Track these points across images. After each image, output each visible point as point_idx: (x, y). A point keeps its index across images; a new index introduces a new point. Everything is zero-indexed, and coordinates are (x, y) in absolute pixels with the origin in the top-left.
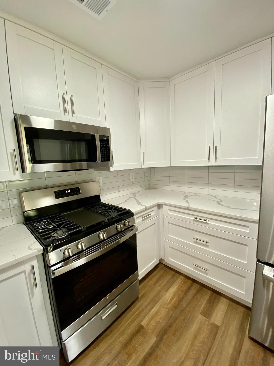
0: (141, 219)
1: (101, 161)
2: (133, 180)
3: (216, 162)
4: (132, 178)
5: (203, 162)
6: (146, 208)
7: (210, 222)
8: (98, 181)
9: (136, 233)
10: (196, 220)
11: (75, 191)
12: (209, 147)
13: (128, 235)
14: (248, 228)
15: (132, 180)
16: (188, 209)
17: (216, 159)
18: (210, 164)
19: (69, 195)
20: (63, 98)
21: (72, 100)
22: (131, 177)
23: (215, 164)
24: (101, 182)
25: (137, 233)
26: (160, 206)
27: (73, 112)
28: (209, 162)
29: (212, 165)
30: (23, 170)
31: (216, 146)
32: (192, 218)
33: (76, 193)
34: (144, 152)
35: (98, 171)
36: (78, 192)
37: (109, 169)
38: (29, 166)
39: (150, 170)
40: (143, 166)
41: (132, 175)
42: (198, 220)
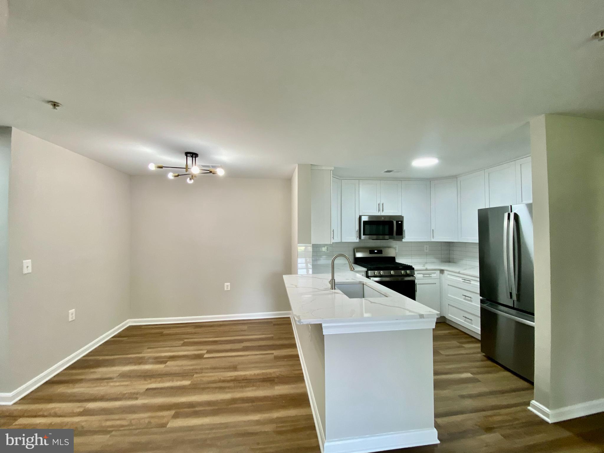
0: (421, 276)
1: (396, 235)
2: (427, 251)
6: (426, 268)
7: (472, 282)
8: (395, 248)
9: (415, 280)
11: (380, 252)
16: (459, 273)
19: (376, 253)
20: (379, 204)
21: (383, 204)
22: (425, 248)
24: (397, 249)
26: (442, 271)
27: (383, 210)
30: (360, 238)
32: (461, 280)
34: (433, 230)
35: (394, 241)
37: (402, 241)
38: (363, 237)
39: (449, 245)
40: (433, 240)
41: (426, 248)
42: (466, 281)
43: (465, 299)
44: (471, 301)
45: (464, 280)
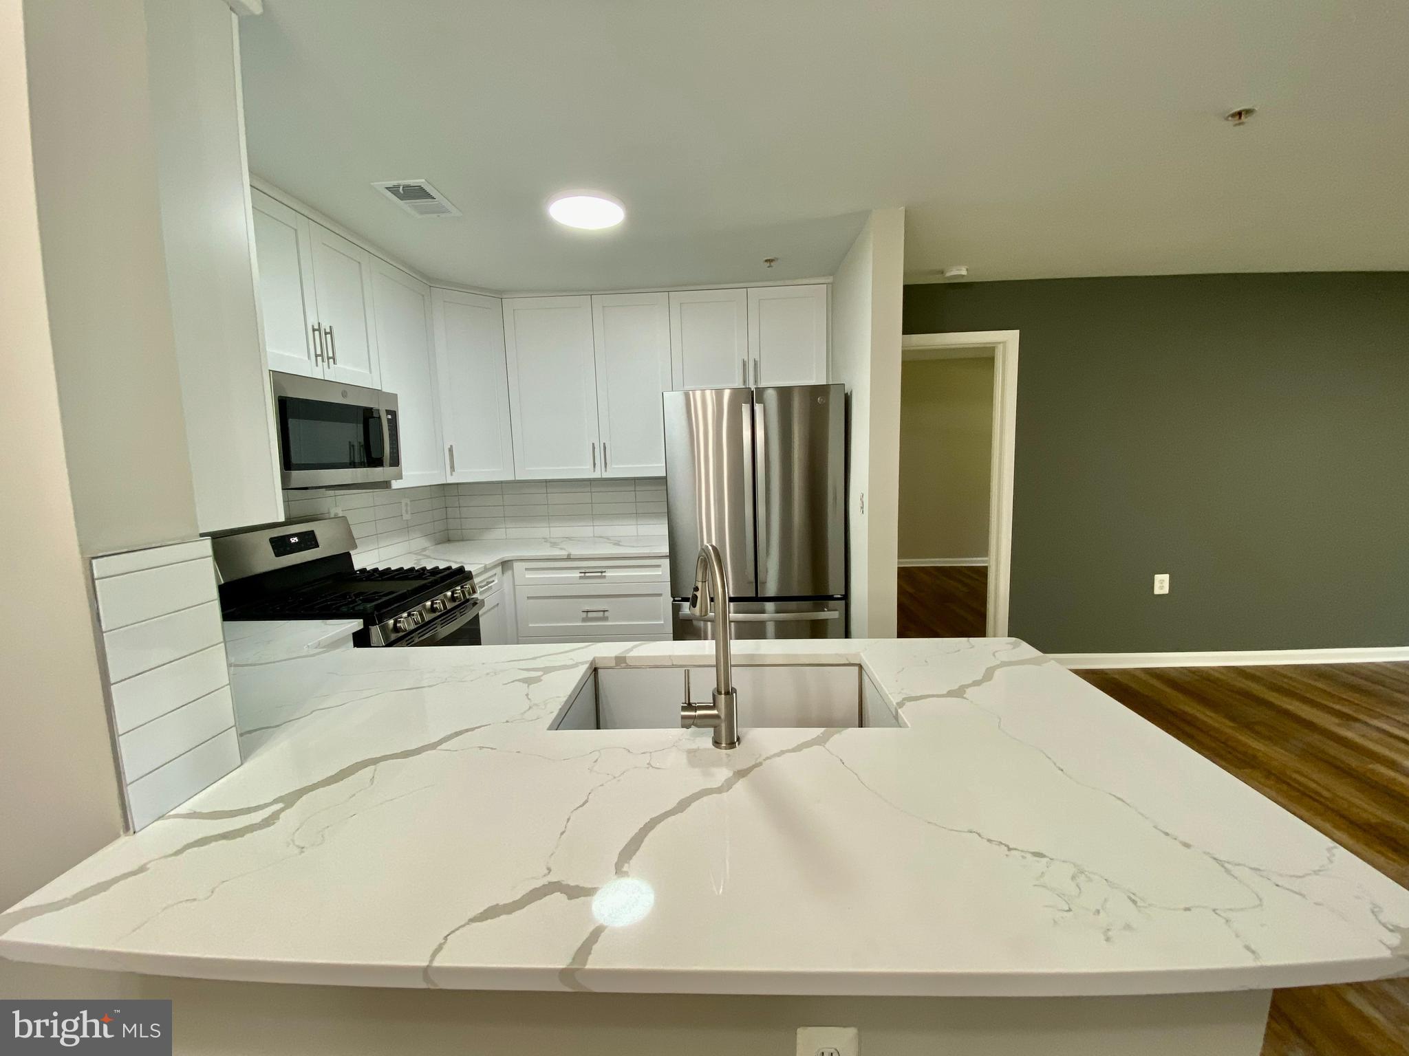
1: (390, 464)
2: (408, 517)
3: (606, 471)
4: (407, 512)
5: (585, 471)
6: (485, 567)
7: (609, 573)
9: (478, 614)
10: (585, 575)
11: (307, 539)
12: (593, 444)
13: (469, 616)
14: (660, 569)
15: (406, 517)
16: (569, 558)
17: (606, 467)
18: (597, 475)
19: (298, 547)
20: (314, 329)
21: (331, 333)
22: (404, 508)
23: (605, 475)
25: (480, 613)
26: (505, 565)
27: (332, 359)
28: (594, 471)
29: (600, 477)
31: (604, 444)
32: (577, 574)
33: (309, 543)
34: (451, 447)
36: (313, 543)
39: (445, 492)
40: (451, 479)
41: (406, 505)
42: (587, 575)
43: (584, 620)
44: (605, 619)
45: (583, 575)
